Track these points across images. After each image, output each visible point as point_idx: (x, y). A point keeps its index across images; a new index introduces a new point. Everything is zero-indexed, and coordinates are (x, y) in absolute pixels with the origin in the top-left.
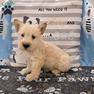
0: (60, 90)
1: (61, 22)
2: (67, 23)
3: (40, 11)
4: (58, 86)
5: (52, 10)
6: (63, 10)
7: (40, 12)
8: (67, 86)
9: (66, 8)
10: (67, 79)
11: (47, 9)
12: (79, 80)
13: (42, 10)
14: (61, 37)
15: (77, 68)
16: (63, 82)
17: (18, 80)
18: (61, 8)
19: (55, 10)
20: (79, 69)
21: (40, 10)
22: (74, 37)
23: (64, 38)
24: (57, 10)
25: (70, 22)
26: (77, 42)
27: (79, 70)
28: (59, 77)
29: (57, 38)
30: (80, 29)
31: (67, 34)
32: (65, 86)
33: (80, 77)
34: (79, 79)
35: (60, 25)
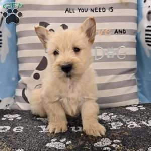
0: (119, 142)
1: (105, 30)
2: (114, 32)
3: (67, 12)
4: (113, 136)
5: (89, 11)
6: (107, 10)
7: (68, 14)
8: (129, 136)
9: (111, 8)
10: (124, 124)
11: (79, 10)
12: (145, 125)
13: (72, 11)
14: (106, 54)
15: (137, 106)
16: (120, 130)
17: (41, 132)
18: (103, 8)
19: (93, 11)
20: (139, 108)
21: (67, 10)
22: (127, 54)
23: (111, 56)
24: (96, 11)
25: (119, 31)
26: (132, 62)
27: (140, 110)
28: (111, 122)
29: (98, 57)
30: (136, 41)
31: (115, 49)
32: (126, 136)
33: (144, 121)
34: (144, 123)
35: (102, 35)
